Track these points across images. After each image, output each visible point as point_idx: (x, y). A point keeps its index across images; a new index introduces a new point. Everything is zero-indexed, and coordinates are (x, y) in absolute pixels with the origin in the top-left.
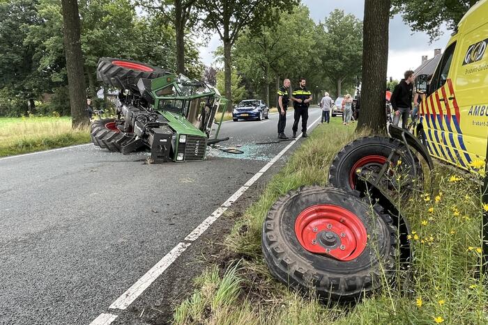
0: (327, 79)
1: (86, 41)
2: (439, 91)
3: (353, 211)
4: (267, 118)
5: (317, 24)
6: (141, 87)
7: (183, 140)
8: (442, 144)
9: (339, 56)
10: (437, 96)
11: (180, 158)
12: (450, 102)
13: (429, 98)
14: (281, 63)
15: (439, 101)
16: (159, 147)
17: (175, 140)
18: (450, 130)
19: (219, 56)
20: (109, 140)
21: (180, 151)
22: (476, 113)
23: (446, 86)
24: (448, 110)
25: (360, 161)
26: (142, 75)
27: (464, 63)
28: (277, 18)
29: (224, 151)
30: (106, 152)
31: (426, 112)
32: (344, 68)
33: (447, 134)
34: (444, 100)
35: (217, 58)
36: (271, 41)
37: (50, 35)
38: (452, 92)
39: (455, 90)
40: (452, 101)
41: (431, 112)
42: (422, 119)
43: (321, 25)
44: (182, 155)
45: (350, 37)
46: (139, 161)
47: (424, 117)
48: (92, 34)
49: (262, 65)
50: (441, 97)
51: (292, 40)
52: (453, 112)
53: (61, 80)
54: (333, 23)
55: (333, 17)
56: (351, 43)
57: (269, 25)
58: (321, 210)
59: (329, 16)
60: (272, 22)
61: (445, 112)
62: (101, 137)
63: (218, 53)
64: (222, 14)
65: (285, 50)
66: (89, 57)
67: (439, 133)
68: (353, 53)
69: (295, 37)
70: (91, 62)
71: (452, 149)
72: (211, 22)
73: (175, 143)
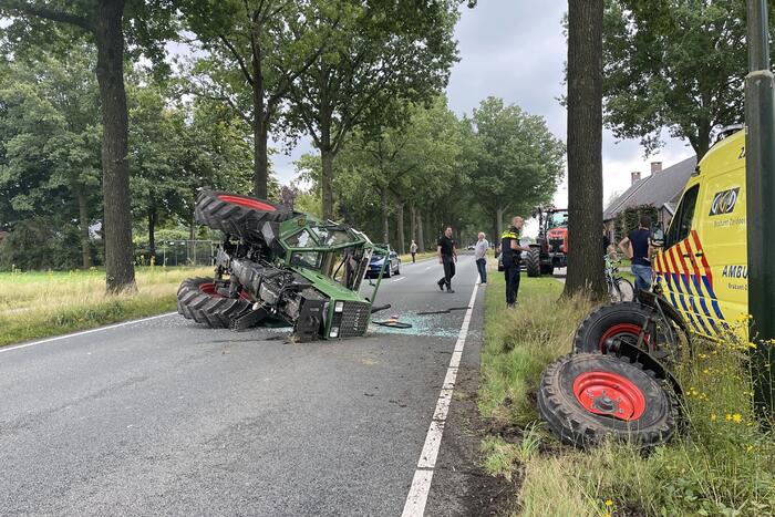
0: (477, 207)
1: (83, 142)
2: (682, 244)
3: (627, 377)
4: (397, 273)
5: (461, 119)
6: (268, 233)
7: (339, 309)
8: (692, 312)
9: (497, 171)
10: (679, 249)
11: (333, 335)
12: (698, 260)
13: (667, 253)
14: (407, 182)
15: (682, 257)
16: (308, 319)
17: (329, 309)
18: (701, 294)
19: (306, 170)
20: (211, 311)
21: (334, 324)
22: (732, 274)
23: (690, 238)
24: (696, 268)
25: (610, 331)
26: (266, 217)
27: (712, 214)
28: (406, 116)
29: (381, 324)
30: (205, 328)
31: (664, 270)
32: (506, 189)
33: (697, 299)
34: (689, 256)
35: (301, 172)
36: (391, 147)
37: (15, 132)
38: (699, 246)
39: (703, 246)
40: (700, 258)
41: (672, 271)
42: (659, 279)
43: (467, 122)
44: (337, 329)
45: (514, 140)
46: (272, 339)
47: (663, 277)
48: (93, 131)
49: (377, 185)
50: (684, 252)
51: (425, 146)
52: (703, 272)
53: (31, 208)
54: (487, 119)
55: (486, 109)
56: (517, 151)
57: (393, 124)
58: (594, 377)
59: (479, 107)
60: (399, 121)
61: (692, 272)
62: (197, 307)
63: (303, 165)
64: (317, 107)
65: (414, 162)
66: (86, 170)
67: (686, 297)
68: (521, 167)
69: (429, 140)
70: (89, 178)
71: (705, 318)
72: (299, 119)
73: (328, 314)
